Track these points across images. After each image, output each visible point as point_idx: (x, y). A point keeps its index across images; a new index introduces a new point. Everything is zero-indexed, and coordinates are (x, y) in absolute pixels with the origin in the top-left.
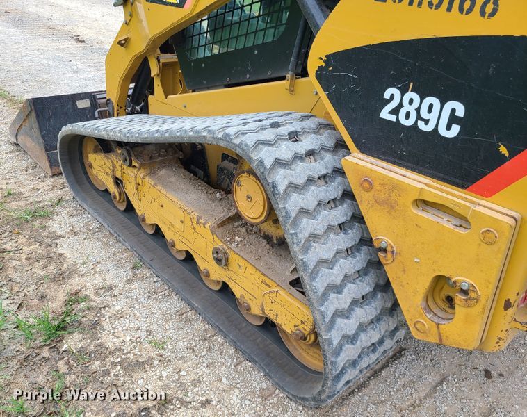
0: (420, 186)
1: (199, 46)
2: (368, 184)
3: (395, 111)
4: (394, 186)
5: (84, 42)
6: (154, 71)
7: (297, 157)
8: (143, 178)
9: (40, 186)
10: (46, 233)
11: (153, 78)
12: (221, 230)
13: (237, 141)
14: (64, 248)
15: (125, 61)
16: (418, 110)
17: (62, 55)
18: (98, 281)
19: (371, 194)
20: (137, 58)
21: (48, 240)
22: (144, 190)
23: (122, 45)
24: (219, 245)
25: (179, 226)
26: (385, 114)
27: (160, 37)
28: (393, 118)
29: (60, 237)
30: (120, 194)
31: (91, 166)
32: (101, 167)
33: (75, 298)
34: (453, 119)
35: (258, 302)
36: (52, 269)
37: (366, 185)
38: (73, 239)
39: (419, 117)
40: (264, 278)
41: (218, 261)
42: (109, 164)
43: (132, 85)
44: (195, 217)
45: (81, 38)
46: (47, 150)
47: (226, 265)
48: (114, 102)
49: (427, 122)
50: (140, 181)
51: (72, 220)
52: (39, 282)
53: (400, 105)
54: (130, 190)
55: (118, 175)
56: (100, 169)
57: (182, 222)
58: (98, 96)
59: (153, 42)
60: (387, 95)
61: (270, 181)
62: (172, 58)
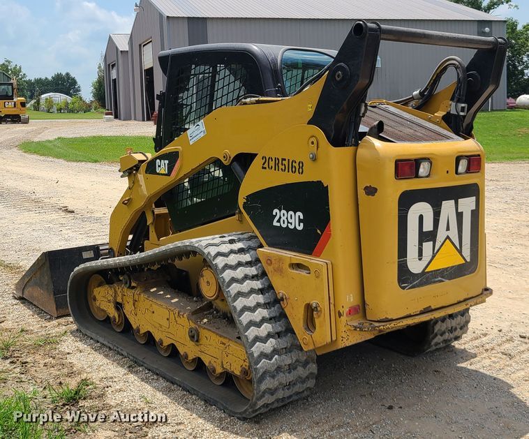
0: (289, 256)
1: (183, 200)
2: (269, 261)
3: (279, 221)
4: (280, 259)
5: (73, 212)
6: (150, 220)
7: (232, 252)
8: (139, 294)
9: (48, 324)
10: (57, 351)
11: (149, 226)
12: (195, 316)
13: (196, 245)
14: (72, 359)
15: (128, 216)
16: (287, 218)
17: (51, 225)
18: (102, 374)
19: (271, 267)
20: (137, 212)
21: (60, 356)
22: (140, 304)
23: (126, 204)
24: (193, 326)
25: (165, 323)
26: (275, 223)
27: (154, 196)
28: (278, 224)
29: (68, 353)
30: (119, 316)
31: (95, 299)
32: (103, 298)
33: (85, 382)
34: (300, 221)
35: (219, 361)
36: (65, 371)
37: (269, 262)
38: (78, 354)
39: (288, 222)
40: (221, 339)
41: (192, 337)
42: (111, 292)
43: (131, 237)
44: (177, 312)
45: (70, 208)
46: (55, 294)
47: (197, 341)
48: (115, 250)
49: (291, 223)
50: (136, 297)
51: (77, 344)
52: (57, 377)
53: (280, 218)
54: (128, 309)
55: (119, 300)
56: (103, 299)
57: (168, 319)
58: (101, 248)
59: (150, 199)
60: (274, 214)
61: (214, 263)
62: (164, 210)
